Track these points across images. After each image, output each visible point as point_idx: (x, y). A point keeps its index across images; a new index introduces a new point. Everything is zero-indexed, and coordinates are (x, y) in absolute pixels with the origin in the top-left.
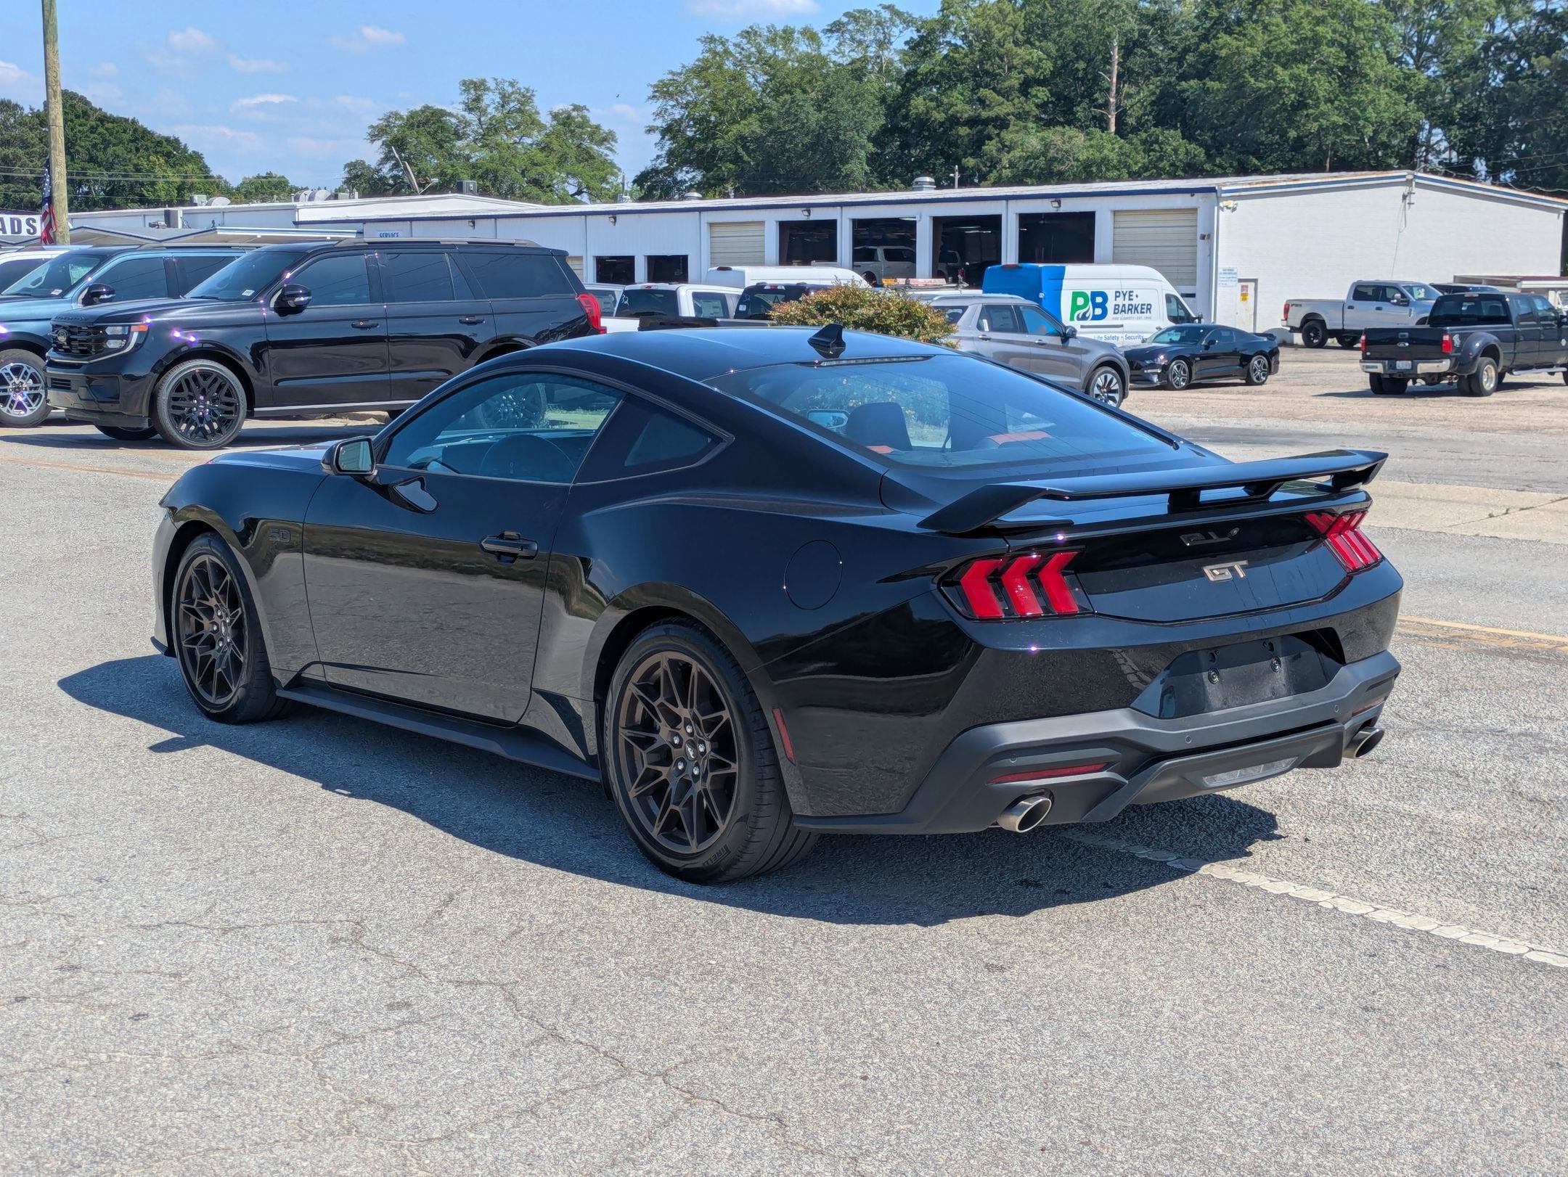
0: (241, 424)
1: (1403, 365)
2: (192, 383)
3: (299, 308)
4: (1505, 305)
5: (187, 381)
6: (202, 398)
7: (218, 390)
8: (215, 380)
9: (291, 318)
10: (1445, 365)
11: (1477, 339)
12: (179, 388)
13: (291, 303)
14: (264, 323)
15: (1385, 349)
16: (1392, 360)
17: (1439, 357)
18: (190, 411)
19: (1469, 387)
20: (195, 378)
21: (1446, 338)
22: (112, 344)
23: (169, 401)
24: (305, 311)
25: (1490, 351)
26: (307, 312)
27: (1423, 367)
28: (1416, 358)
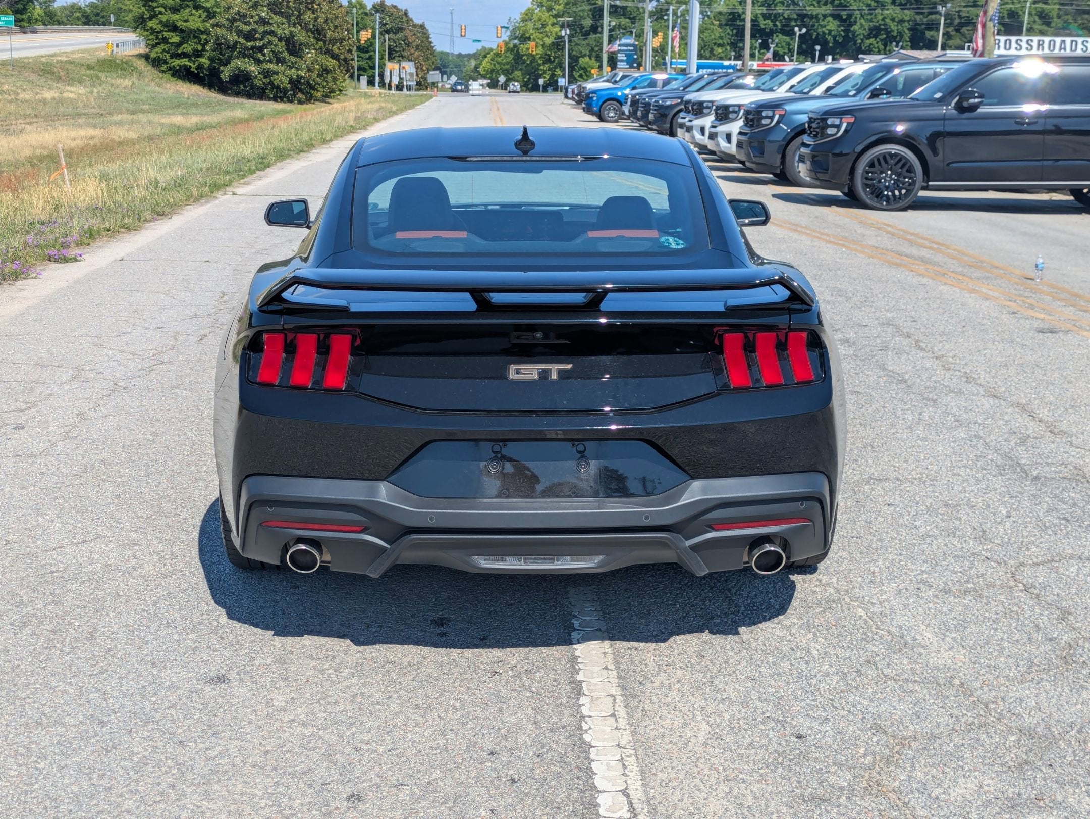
0: (917, 192)
2: (882, 162)
3: (974, 108)
5: (879, 160)
6: (889, 172)
7: (902, 167)
8: (900, 160)
9: (967, 115)
12: (871, 165)
13: (965, 104)
14: (944, 118)
18: (879, 182)
20: (884, 158)
22: (830, 131)
23: (863, 174)
24: (979, 110)
26: (982, 110)
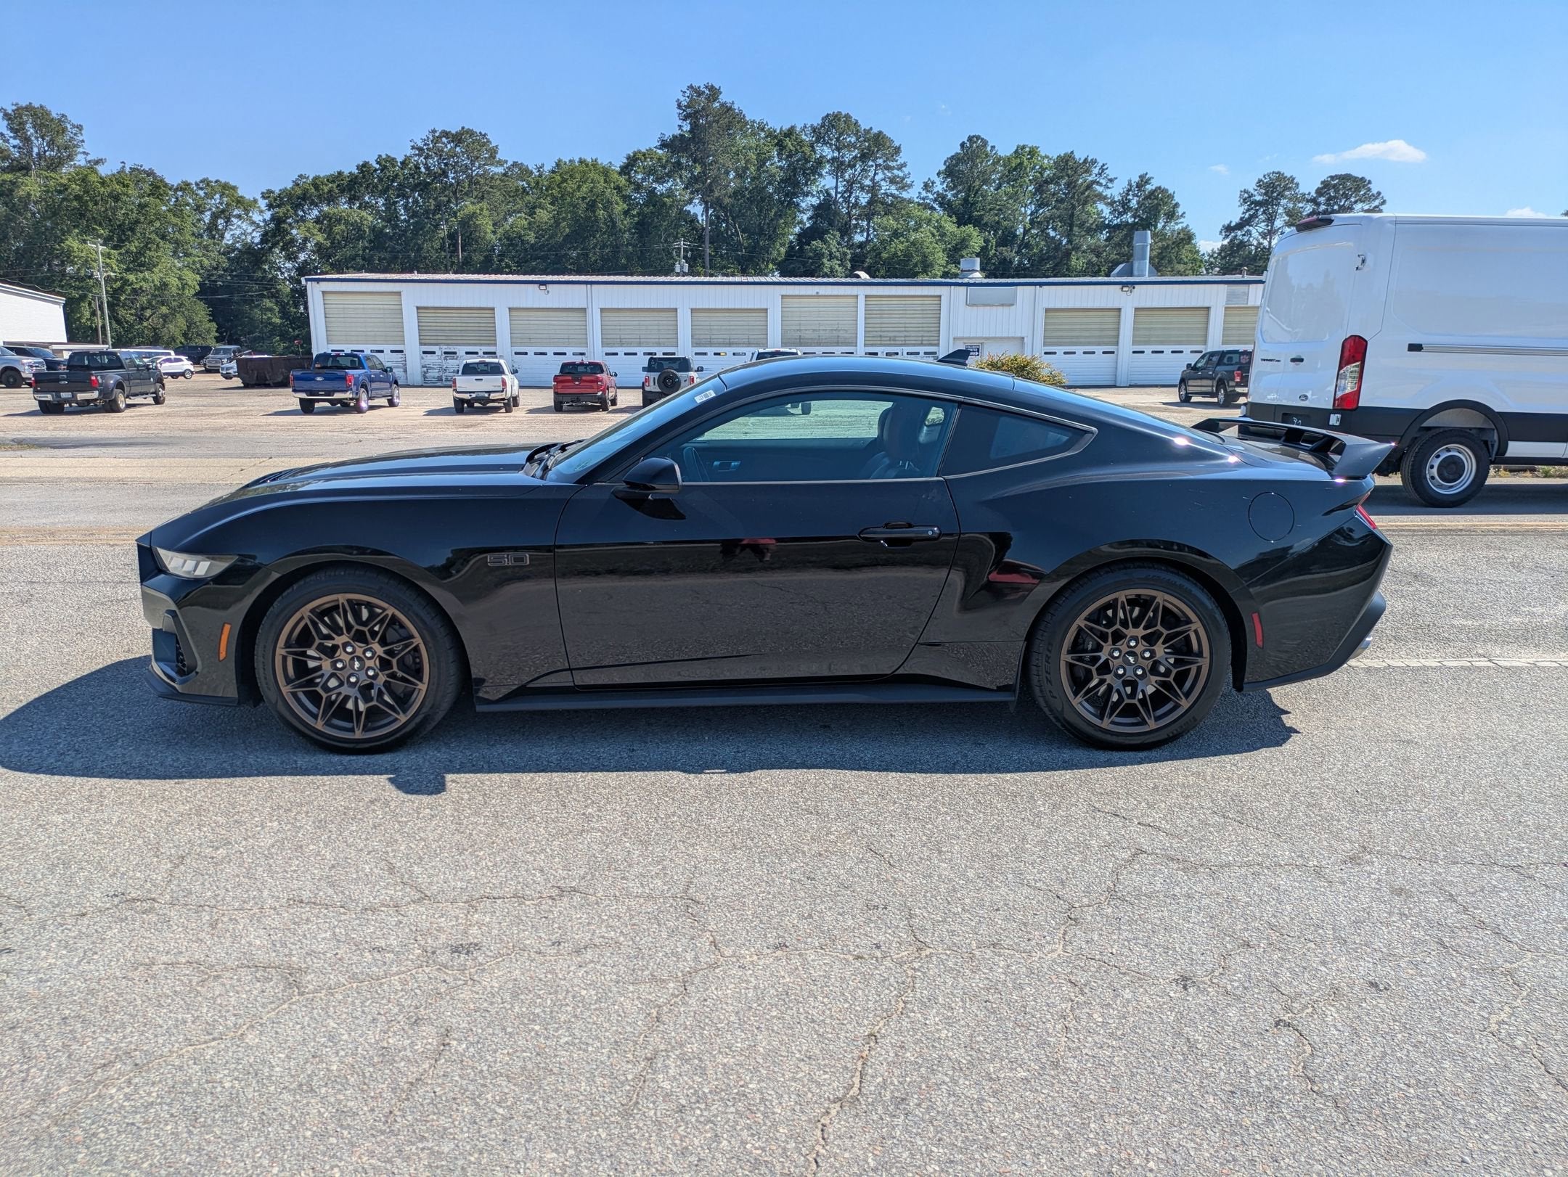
1: (64, 395)
4: (118, 357)
10: (95, 395)
11: (112, 378)
15: (52, 385)
16: (58, 392)
17: (92, 389)
19: (110, 407)
21: (93, 378)
25: (119, 385)
27: (81, 396)
28: (74, 391)
